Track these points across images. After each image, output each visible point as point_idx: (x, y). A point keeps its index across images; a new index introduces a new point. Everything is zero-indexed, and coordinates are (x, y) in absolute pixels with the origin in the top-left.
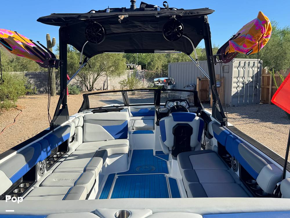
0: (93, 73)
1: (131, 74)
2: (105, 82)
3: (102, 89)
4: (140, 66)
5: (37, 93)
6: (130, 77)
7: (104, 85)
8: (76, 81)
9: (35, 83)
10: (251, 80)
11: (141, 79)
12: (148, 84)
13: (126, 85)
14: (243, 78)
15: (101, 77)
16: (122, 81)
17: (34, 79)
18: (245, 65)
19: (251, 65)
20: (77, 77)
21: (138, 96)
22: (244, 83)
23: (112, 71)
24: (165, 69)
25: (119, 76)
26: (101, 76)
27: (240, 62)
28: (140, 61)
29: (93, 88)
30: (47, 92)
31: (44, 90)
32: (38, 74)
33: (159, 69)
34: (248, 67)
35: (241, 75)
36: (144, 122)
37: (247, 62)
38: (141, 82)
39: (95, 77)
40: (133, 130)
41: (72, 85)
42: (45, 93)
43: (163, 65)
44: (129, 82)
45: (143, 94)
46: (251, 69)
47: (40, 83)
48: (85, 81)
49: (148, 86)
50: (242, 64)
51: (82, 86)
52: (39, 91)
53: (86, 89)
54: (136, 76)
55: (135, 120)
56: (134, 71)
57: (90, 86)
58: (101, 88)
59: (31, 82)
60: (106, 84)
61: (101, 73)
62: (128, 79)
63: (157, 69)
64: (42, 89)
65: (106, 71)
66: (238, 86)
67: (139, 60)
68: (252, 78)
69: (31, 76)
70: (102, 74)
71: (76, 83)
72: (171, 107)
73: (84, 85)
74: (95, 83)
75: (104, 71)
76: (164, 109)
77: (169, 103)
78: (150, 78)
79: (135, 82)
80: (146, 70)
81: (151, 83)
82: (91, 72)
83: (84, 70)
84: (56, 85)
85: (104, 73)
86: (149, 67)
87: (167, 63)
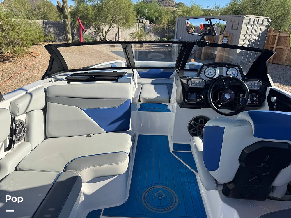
0: (106, 25)
1: (140, 27)
2: (117, 34)
4: (148, 21)
5: (57, 41)
6: (139, 30)
7: (116, 37)
8: (91, 32)
9: (54, 32)
10: (257, 38)
11: (149, 32)
12: (155, 37)
13: (135, 38)
14: (250, 36)
15: (113, 28)
16: (131, 34)
17: (53, 27)
18: (254, 22)
19: (260, 22)
20: (92, 28)
21: (146, 49)
22: (250, 41)
24: (170, 25)
25: (129, 29)
27: (250, 19)
28: (149, 16)
29: (105, 38)
32: (57, 24)
33: (166, 24)
34: (256, 24)
35: (249, 33)
36: (156, 89)
37: (257, 19)
38: (148, 35)
39: (108, 29)
40: (140, 101)
41: (87, 35)
42: (63, 41)
43: (170, 20)
44: (138, 35)
45: (150, 46)
46: (259, 27)
47: (59, 32)
48: (99, 32)
49: (154, 40)
50: (252, 22)
51: (96, 36)
52: (59, 39)
53: (100, 40)
54: (144, 29)
55: (143, 84)
56: (143, 24)
57: (103, 36)
59: (51, 30)
60: (118, 35)
61: (113, 25)
62: (138, 32)
63: (164, 24)
64: (61, 38)
65: (117, 23)
66: (244, 44)
68: (259, 36)
69: (50, 25)
71: (91, 34)
72: (209, 77)
73: (98, 36)
74: (108, 34)
75: (116, 23)
76: (198, 82)
77: (207, 69)
78: (157, 32)
79: (143, 35)
80: (154, 24)
81: (157, 37)
82: (104, 23)
83: (97, 22)
84: (74, 34)
85: (115, 25)
86: (156, 21)
87: (172, 19)
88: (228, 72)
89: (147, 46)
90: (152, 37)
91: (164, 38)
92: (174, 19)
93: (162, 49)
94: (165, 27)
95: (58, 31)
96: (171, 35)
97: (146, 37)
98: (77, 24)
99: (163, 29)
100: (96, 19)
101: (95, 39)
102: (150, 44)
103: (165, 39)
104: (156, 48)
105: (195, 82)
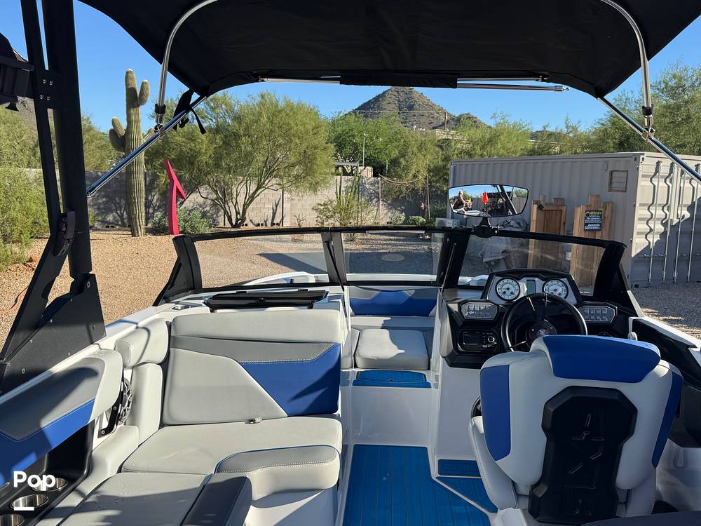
0: (247, 181)
1: (347, 187)
2: (277, 206)
3: (269, 223)
4: (368, 168)
5: (99, 227)
6: (343, 195)
7: (274, 214)
8: (201, 200)
10: (688, 215)
11: (372, 200)
12: (390, 214)
13: (332, 216)
15: (266, 191)
16: (321, 205)
18: (671, 172)
20: (204, 190)
21: (364, 246)
22: (667, 222)
23: (297, 177)
24: (434, 179)
25: (314, 192)
26: (268, 188)
27: (658, 163)
28: (371, 156)
29: (243, 219)
30: (123, 225)
31: (117, 221)
33: (421, 177)
34: (679, 178)
35: (661, 198)
36: (393, 340)
38: (371, 208)
39: (251, 192)
40: (356, 366)
41: (190, 208)
42: (117, 227)
43: (432, 166)
44: (339, 209)
45: (376, 240)
46: (688, 185)
47: (107, 202)
48: (225, 202)
49: (389, 220)
50: (664, 171)
51: (217, 213)
52: (103, 222)
53: (227, 222)
54: (358, 193)
55: (360, 329)
56: (355, 179)
57: (237, 213)
58: (265, 222)
60: (279, 210)
61: (267, 181)
62: (339, 198)
63: (415, 176)
64: (110, 218)
65: (281, 177)
66: (651, 230)
67: (368, 154)
68: (690, 208)
70: (269, 185)
71: (201, 206)
72: (507, 298)
73: (222, 212)
74: (251, 206)
75: (275, 177)
76: (482, 308)
77: (501, 283)
78: (396, 200)
79: (355, 208)
80: (386, 179)
81: (397, 213)
82: (241, 178)
83: (222, 173)
84: (149, 207)
85: (274, 181)
86: (392, 171)
87: (440, 163)
88: (546, 287)
89: (366, 239)
90: (382, 214)
91: (418, 215)
92: (444, 163)
93: (411, 247)
94: (420, 186)
95: (104, 200)
96: (438, 207)
97: (363, 214)
98: (163, 178)
99: (414, 192)
100: (217, 166)
101: (214, 220)
102: (376, 234)
103: (421, 219)
104: (395, 245)
105: (476, 308)
